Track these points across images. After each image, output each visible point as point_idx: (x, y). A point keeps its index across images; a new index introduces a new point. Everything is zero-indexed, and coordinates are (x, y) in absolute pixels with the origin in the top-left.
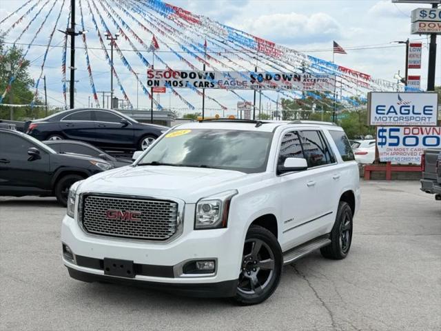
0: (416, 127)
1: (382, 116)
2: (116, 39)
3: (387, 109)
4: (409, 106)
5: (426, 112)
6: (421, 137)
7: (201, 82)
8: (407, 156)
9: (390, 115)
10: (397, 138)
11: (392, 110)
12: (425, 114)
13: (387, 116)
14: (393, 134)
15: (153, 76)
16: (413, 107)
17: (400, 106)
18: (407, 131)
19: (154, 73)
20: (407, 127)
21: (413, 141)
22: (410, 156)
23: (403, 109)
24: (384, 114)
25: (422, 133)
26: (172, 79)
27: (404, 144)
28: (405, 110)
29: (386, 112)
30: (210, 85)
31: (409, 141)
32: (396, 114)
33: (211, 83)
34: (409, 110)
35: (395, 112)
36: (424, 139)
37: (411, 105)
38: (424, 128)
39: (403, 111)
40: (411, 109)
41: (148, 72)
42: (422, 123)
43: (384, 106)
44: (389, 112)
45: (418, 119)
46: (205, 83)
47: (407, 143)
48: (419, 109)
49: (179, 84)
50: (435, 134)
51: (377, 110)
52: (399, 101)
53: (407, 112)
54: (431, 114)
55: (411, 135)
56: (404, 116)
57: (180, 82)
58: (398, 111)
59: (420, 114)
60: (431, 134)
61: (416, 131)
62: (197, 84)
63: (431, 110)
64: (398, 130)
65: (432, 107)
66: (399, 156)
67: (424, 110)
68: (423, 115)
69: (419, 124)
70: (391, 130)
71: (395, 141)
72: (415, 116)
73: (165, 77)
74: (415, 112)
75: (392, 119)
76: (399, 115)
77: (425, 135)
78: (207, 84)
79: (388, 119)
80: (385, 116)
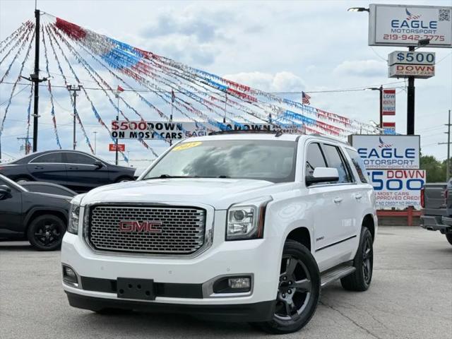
0: (399, 170)
1: (364, 159)
2: (80, 90)
3: (368, 152)
4: (391, 149)
5: (408, 155)
6: (404, 181)
7: (168, 134)
8: (391, 201)
9: (372, 158)
10: (381, 181)
11: (374, 153)
12: (407, 157)
13: (369, 159)
14: (376, 177)
15: (118, 127)
16: (395, 150)
17: (381, 149)
18: (390, 174)
19: (119, 125)
20: (390, 170)
21: (396, 185)
22: (394, 200)
23: (385, 152)
24: (366, 157)
25: (406, 177)
26: (138, 131)
27: (388, 188)
28: (387, 153)
29: (367, 155)
30: (177, 136)
31: (393, 185)
32: (378, 157)
33: (179, 134)
34: (391, 153)
35: (377, 155)
36: (408, 182)
37: (393, 148)
38: (407, 171)
39: (385, 155)
40: (393, 152)
41: (113, 124)
42: (405, 166)
43: (366, 149)
44: (371, 155)
45: (400, 162)
46: (172, 134)
47: (390, 187)
48: (401, 152)
49: (145, 135)
50: (419, 178)
52: (380, 144)
53: (389, 155)
54: (413, 157)
55: (394, 178)
56: (387, 159)
57: (147, 133)
58: (380, 154)
59: (402, 157)
60: (415, 177)
61: (399, 174)
62: (164, 135)
63: (413, 153)
64: (381, 173)
65: (414, 150)
66: (382, 200)
67: (406, 153)
68: (405, 158)
69: (402, 168)
70: (374, 173)
71: (379, 184)
72: (398, 159)
74: (397, 155)
75: (374, 162)
76: (381, 158)
77: (409, 178)
78: (174, 135)
79: (370, 162)
80: (367, 159)
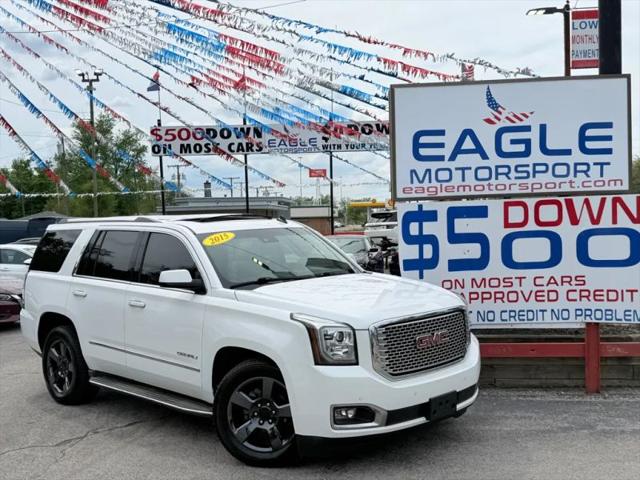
0: (546, 199)
1: (434, 166)
2: (97, 80)
3: (450, 141)
4: (528, 129)
5: (589, 145)
6: (568, 234)
7: (240, 144)
8: (521, 305)
9: (462, 160)
10: (481, 239)
11: (468, 144)
12: (584, 150)
13: (452, 165)
14: (463, 226)
15: (161, 138)
16: (543, 128)
17: (494, 128)
18: (516, 214)
19: (162, 133)
21: (540, 249)
22: (533, 304)
23: (506, 138)
24: (441, 158)
25: (575, 221)
26: (192, 142)
27: (508, 260)
28: (513, 142)
29: (447, 152)
30: (255, 148)
31: (523, 250)
32: (484, 156)
33: (258, 145)
34: (527, 142)
35: (479, 150)
36: (582, 241)
37: (534, 123)
38: (578, 202)
39: (507, 147)
40: (534, 136)
41: (152, 132)
42: (578, 182)
43: (442, 133)
44: (458, 150)
45: (561, 170)
46: (247, 144)
47: (517, 257)
48: (563, 136)
49: (204, 149)
51: (417, 145)
52: (489, 113)
53: (521, 148)
54: (609, 151)
55: (532, 226)
56: (512, 162)
57: (206, 145)
58: (489, 148)
59: (568, 152)
60: (606, 222)
61: (549, 213)
62: (234, 148)
63: (609, 138)
64: (482, 212)
65: (609, 125)
66: (489, 305)
67: (583, 138)
68: (578, 156)
69: (566, 188)
70: (453, 213)
71: (473, 251)
72: (551, 160)
73: (181, 138)
74: (550, 146)
75: (470, 174)
76: (494, 160)
77: (586, 224)
78: (249, 147)
79: (457, 175)
80: (445, 164)
